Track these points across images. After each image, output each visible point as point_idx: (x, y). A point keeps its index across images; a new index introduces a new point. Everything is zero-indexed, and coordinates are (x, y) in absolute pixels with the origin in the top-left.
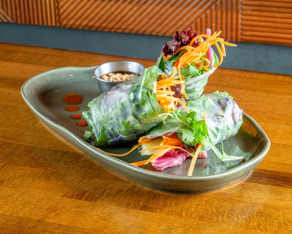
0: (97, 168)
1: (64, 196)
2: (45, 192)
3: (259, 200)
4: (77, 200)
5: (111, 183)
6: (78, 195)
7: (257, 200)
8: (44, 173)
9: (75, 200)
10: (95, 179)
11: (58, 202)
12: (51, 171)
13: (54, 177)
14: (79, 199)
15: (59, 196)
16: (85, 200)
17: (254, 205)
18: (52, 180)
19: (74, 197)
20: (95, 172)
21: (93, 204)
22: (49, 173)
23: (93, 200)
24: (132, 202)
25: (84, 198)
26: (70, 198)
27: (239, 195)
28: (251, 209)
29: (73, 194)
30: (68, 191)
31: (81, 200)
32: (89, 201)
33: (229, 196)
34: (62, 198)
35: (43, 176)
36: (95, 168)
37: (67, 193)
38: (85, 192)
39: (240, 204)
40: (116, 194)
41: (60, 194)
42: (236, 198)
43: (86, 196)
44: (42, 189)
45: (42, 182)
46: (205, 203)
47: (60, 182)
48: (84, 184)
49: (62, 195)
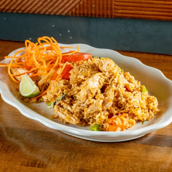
0: (40, 140)
1: (22, 165)
2: (7, 162)
3: (160, 159)
4: (32, 167)
5: (53, 152)
6: (32, 164)
7: (159, 160)
8: (2, 147)
9: (30, 167)
10: (41, 150)
11: (18, 170)
12: (8, 145)
13: (11, 150)
14: (33, 166)
15: (19, 165)
16: (38, 167)
17: (157, 164)
18: (10, 153)
19: (29, 165)
20: (39, 144)
21: (45, 170)
22: (7, 147)
23: (43, 167)
24: (72, 167)
25: (37, 166)
26: (27, 166)
27: (146, 156)
28: (156, 167)
29: (28, 163)
30: (24, 161)
31: (35, 167)
32: (41, 168)
33: (139, 157)
34: (21, 166)
35: (3, 149)
36: (38, 141)
37: (23, 162)
38: (36, 161)
39: (148, 163)
40: (59, 161)
41: (19, 164)
42: (143, 159)
43: (38, 164)
44: (5, 160)
45: (3, 155)
46: (123, 164)
47: (16, 154)
48: (34, 155)
49: (21, 164)
